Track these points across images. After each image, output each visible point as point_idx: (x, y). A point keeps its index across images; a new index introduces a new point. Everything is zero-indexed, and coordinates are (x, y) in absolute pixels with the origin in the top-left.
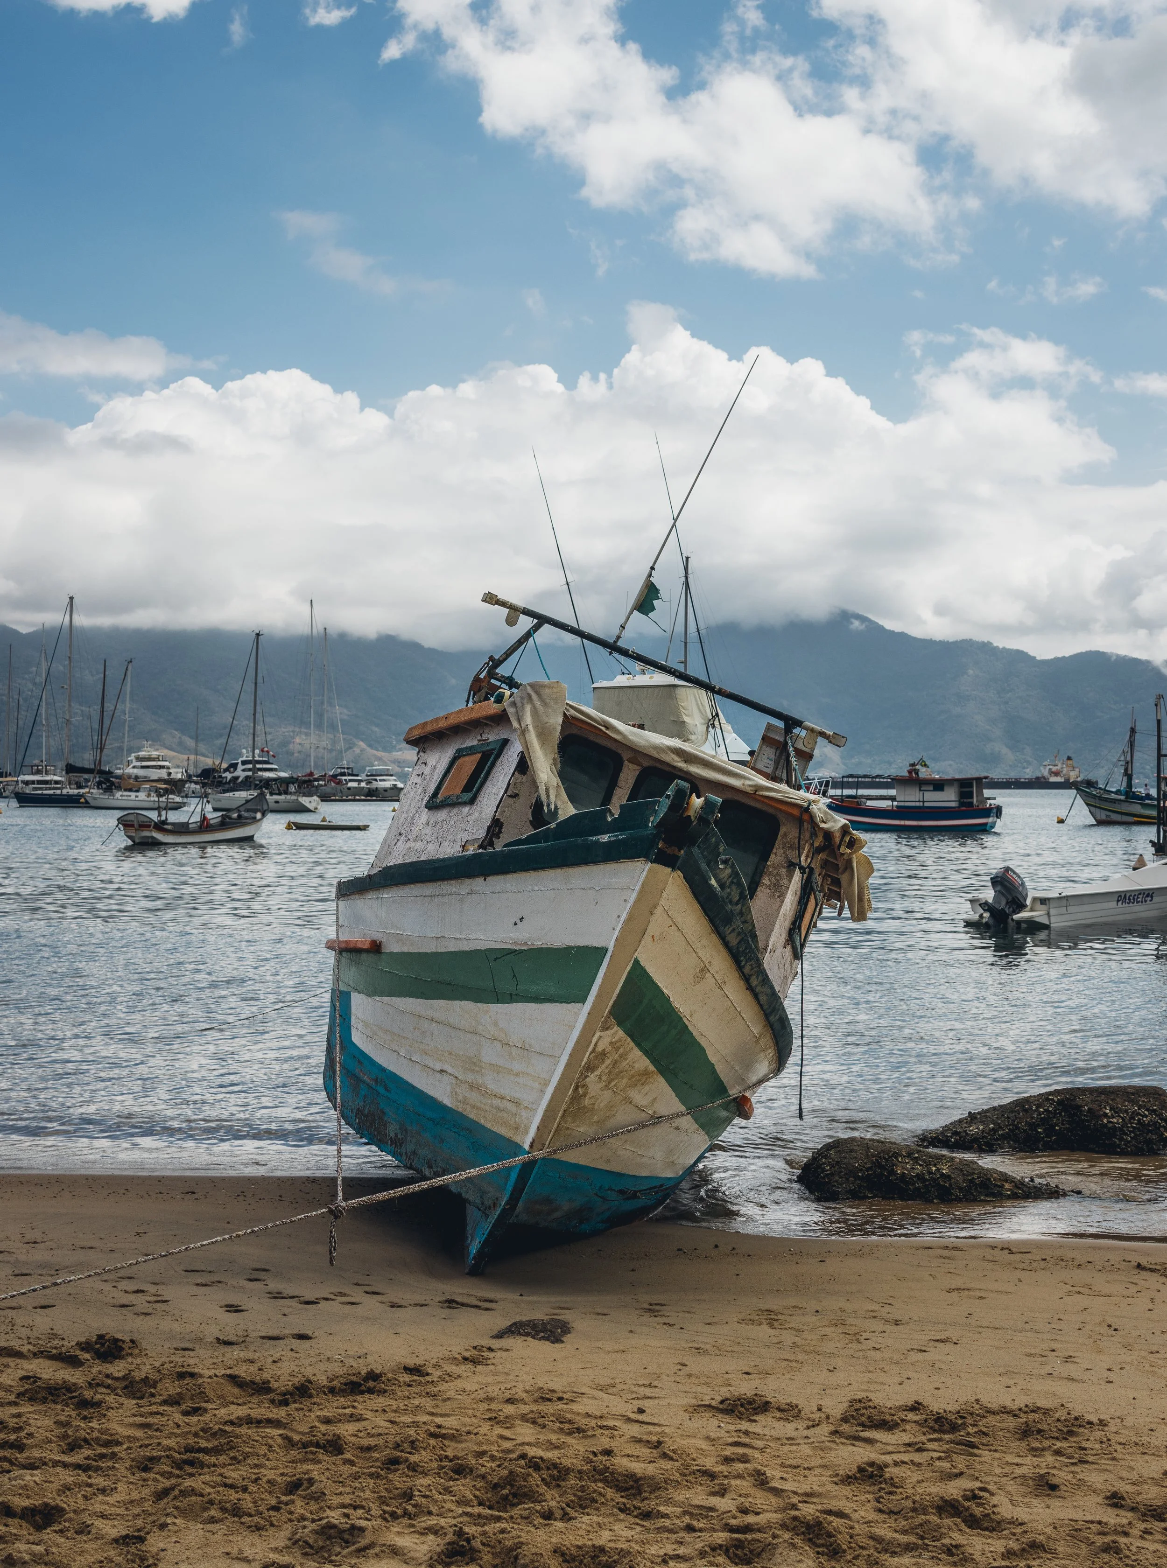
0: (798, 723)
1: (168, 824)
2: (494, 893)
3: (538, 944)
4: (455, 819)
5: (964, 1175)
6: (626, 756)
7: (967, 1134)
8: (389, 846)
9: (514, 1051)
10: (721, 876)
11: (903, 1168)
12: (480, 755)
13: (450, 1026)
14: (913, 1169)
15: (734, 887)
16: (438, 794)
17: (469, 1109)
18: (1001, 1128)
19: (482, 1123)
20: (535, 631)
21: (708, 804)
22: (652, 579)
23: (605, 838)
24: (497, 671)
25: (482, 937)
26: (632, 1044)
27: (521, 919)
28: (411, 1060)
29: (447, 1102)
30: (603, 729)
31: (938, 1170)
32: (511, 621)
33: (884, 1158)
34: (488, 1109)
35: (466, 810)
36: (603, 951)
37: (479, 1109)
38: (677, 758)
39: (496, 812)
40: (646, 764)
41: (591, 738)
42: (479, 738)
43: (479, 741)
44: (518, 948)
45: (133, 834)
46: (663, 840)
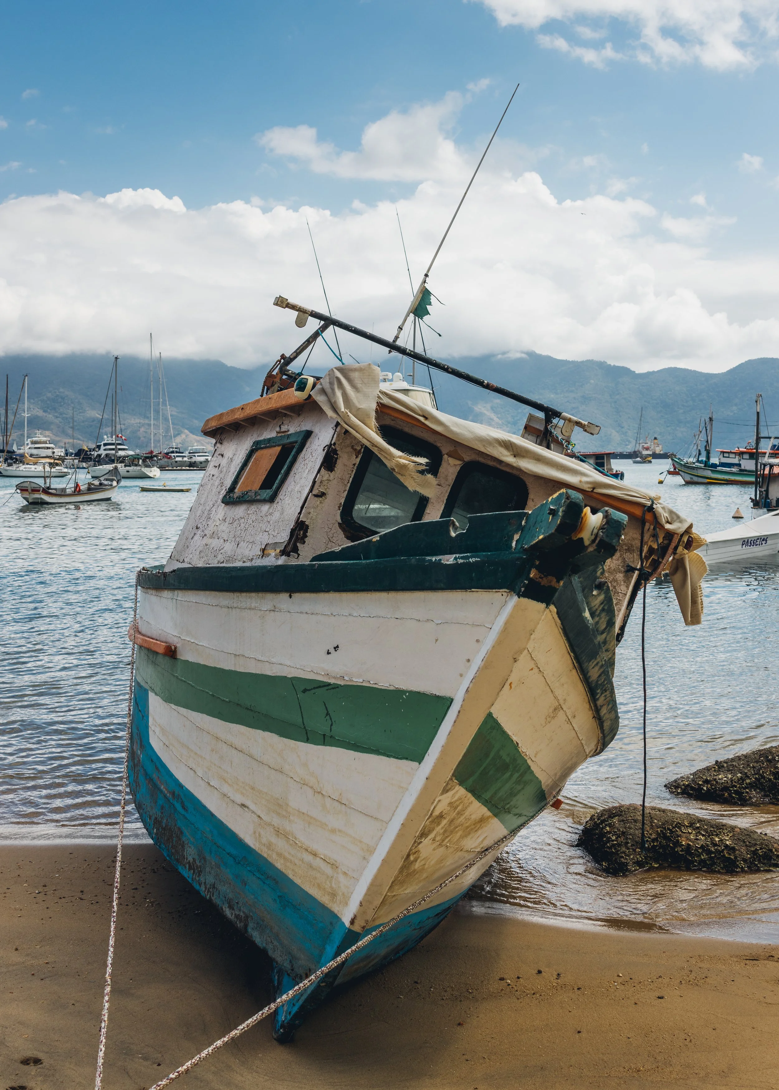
0: (557, 414)
1: (51, 489)
2: (301, 613)
3: (358, 681)
4: (254, 517)
5: (746, 846)
6: (445, 449)
7: (717, 782)
8: (187, 539)
9: (328, 802)
10: (593, 605)
11: (688, 839)
12: (279, 449)
13: (251, 756)
14: (697, 839)
15: (603, 615)
16: (234, 488)
17: (274, 856)
18: (748, 777)
19: (291, 876)
20: (322, 332)
21: (609, 522)
22: (426, 285)
23: (449, 559)
24: (288, 368)
25: (288, 663)
26: (473, 799)
27: (336, 648)
28: (209, 784)
29: (250, 841)
30: (422, 419)
31: (721, 840)
32: (300, 323)
33: (669, 829)
34: (297, 861)
35: (265, 508)
36: (447, 702)
37: (285, 859)
38: (505, 452)
39: (300, 513)
40: (467, 458)
41: (407, 430)
42: (278, 429)
43: (277, 432)
44: (332, 681)
45: (28, 496)
46: (537, 568)
